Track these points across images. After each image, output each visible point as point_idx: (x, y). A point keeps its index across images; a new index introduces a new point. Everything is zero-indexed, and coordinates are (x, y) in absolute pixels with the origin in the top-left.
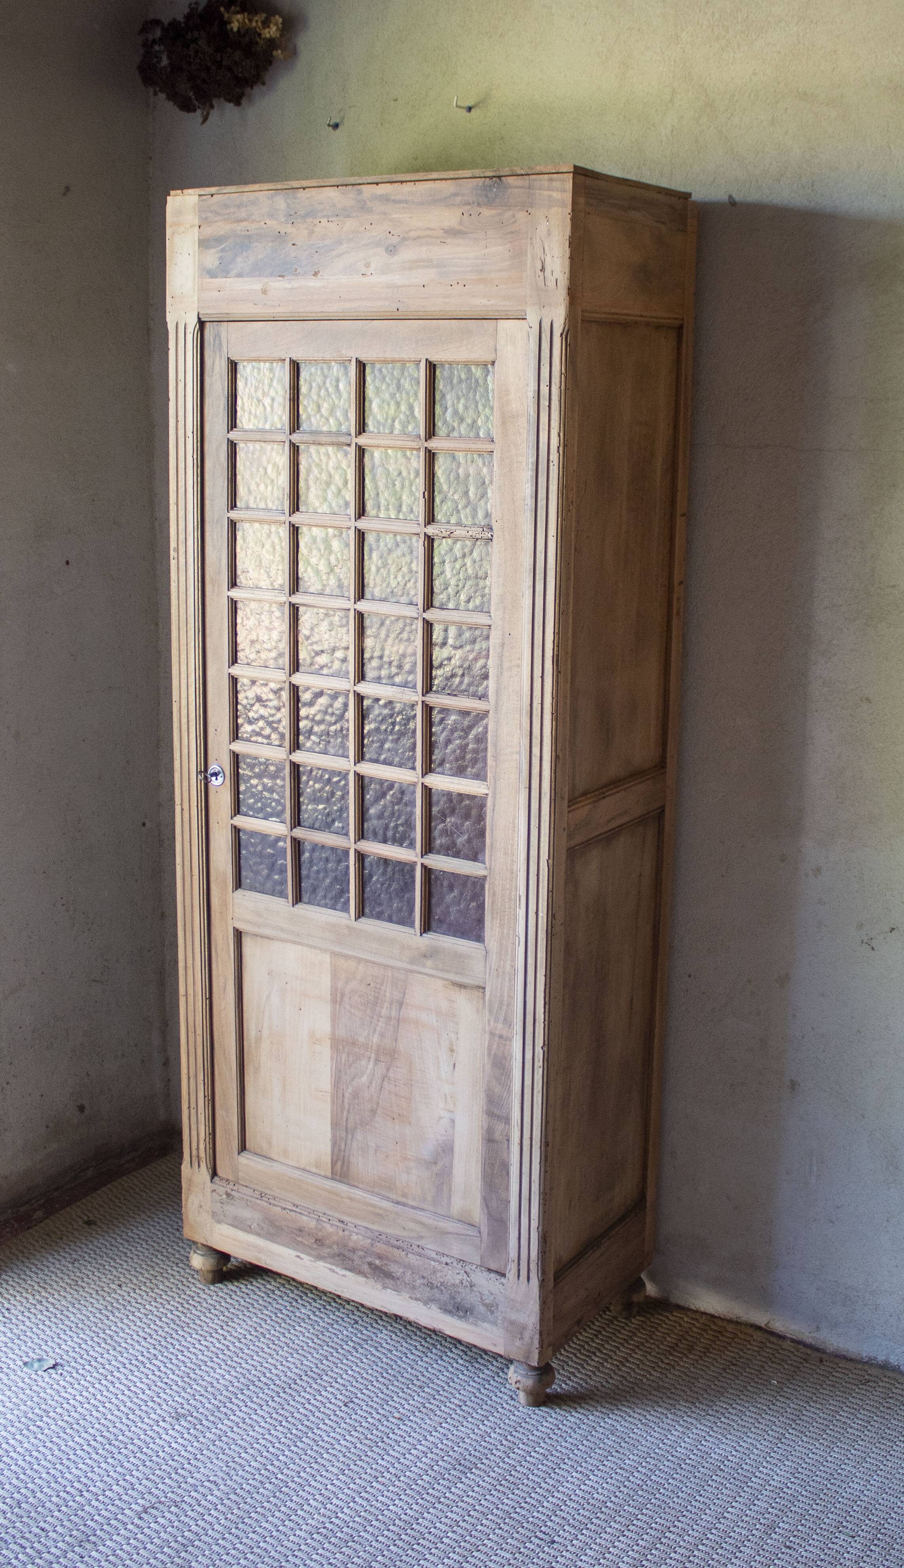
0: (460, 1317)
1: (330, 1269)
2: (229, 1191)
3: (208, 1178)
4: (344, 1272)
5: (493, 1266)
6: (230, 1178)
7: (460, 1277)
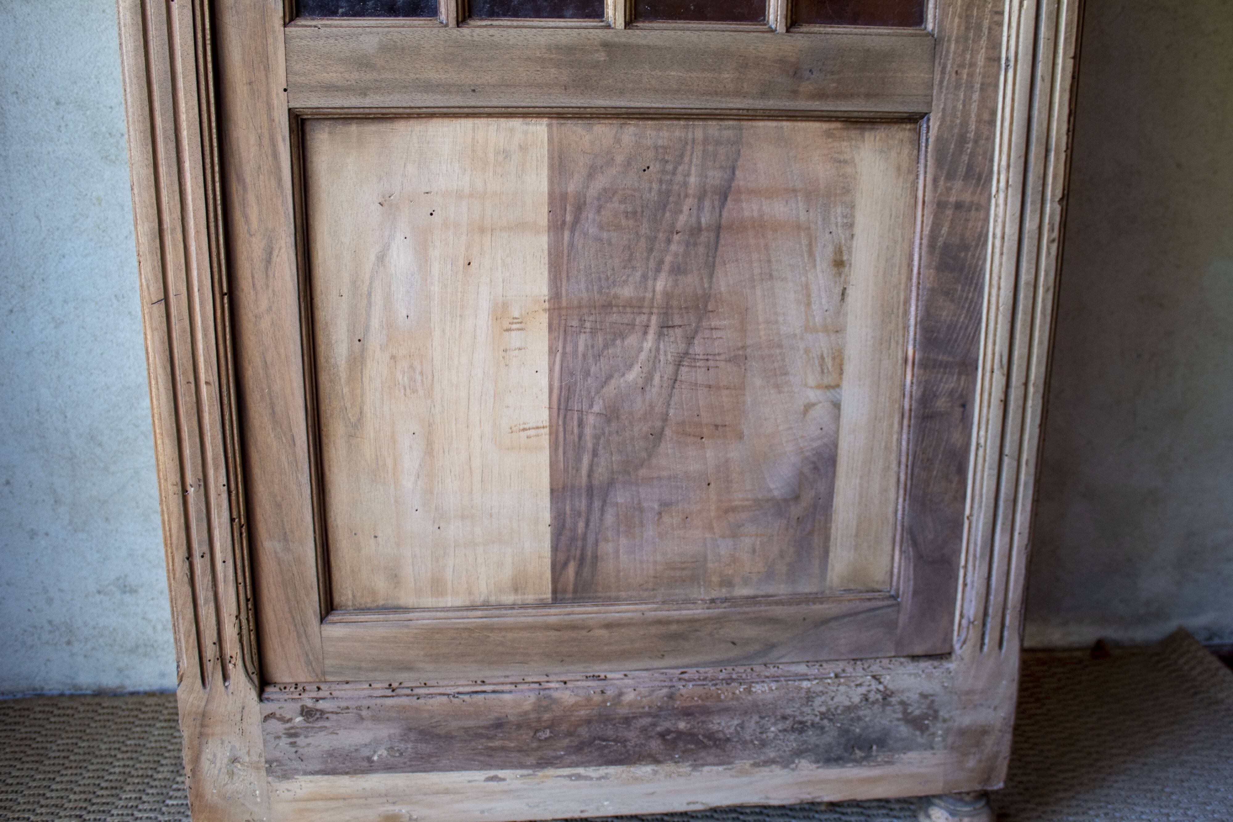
0: (858, 762)
1: (570, 777)
2: (310, 704)
3: (253, 695)
4: (603, 770)
5: (919, 650)
6: (302, 677)
7: (863, 690)
